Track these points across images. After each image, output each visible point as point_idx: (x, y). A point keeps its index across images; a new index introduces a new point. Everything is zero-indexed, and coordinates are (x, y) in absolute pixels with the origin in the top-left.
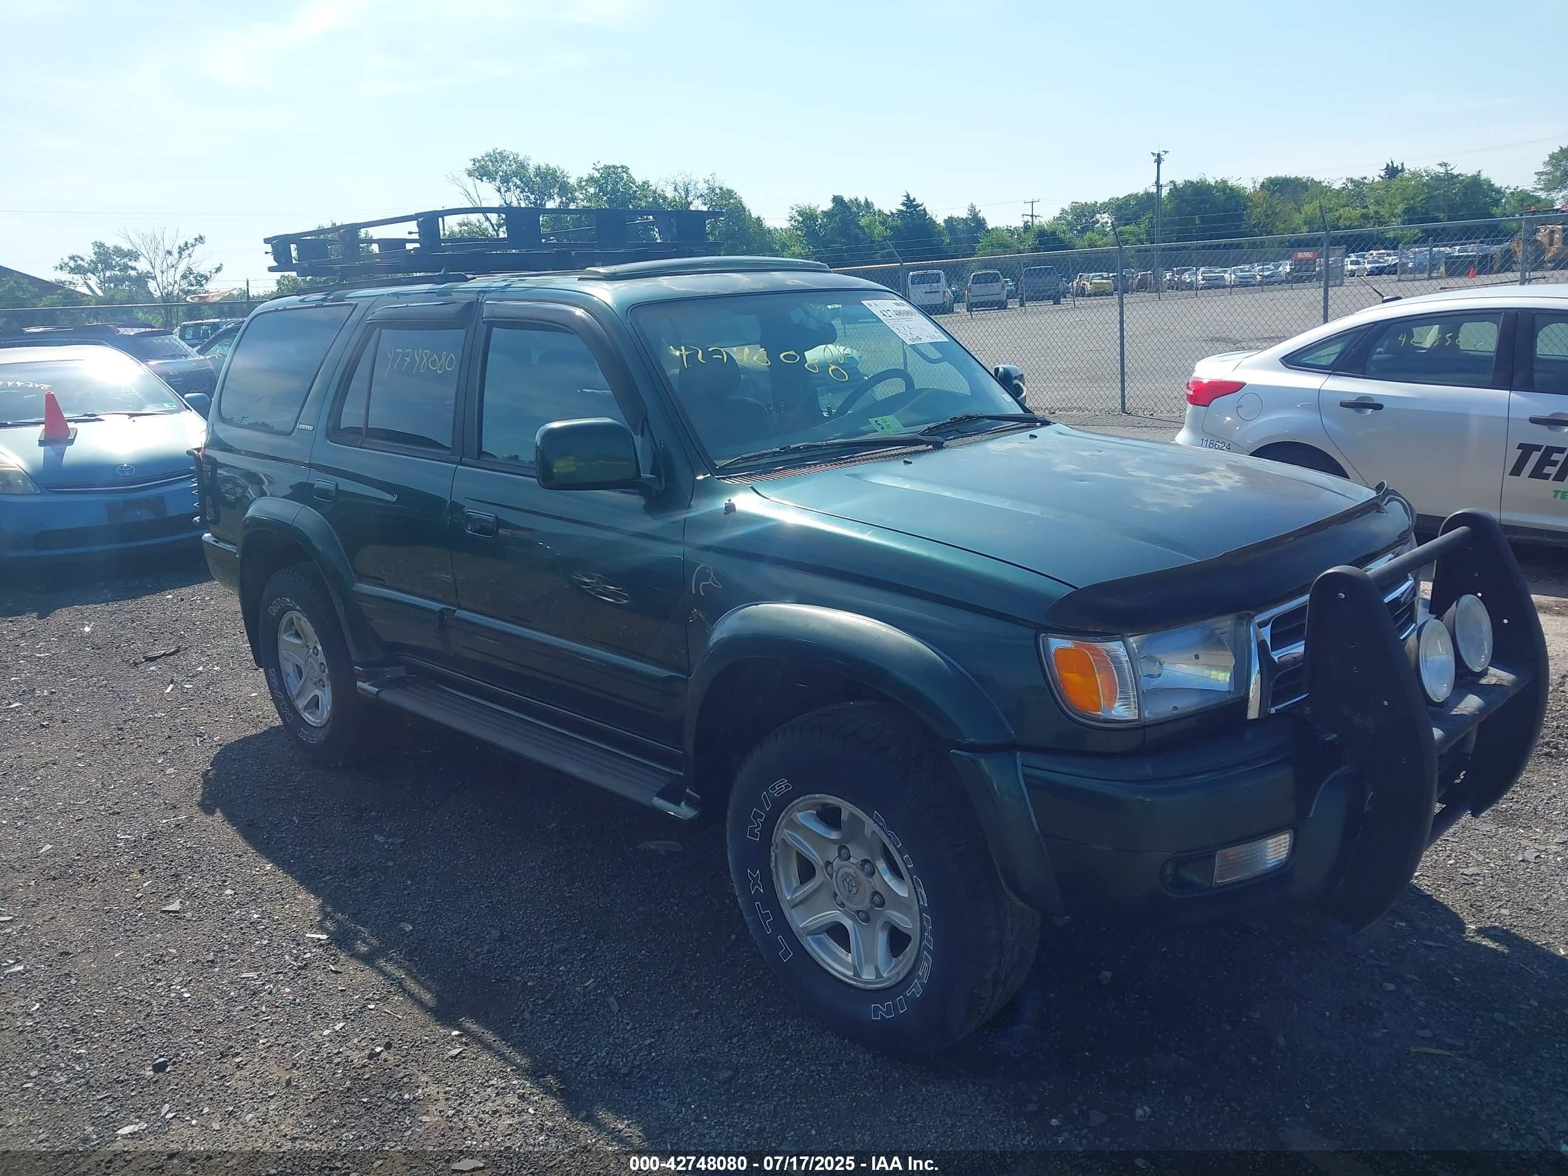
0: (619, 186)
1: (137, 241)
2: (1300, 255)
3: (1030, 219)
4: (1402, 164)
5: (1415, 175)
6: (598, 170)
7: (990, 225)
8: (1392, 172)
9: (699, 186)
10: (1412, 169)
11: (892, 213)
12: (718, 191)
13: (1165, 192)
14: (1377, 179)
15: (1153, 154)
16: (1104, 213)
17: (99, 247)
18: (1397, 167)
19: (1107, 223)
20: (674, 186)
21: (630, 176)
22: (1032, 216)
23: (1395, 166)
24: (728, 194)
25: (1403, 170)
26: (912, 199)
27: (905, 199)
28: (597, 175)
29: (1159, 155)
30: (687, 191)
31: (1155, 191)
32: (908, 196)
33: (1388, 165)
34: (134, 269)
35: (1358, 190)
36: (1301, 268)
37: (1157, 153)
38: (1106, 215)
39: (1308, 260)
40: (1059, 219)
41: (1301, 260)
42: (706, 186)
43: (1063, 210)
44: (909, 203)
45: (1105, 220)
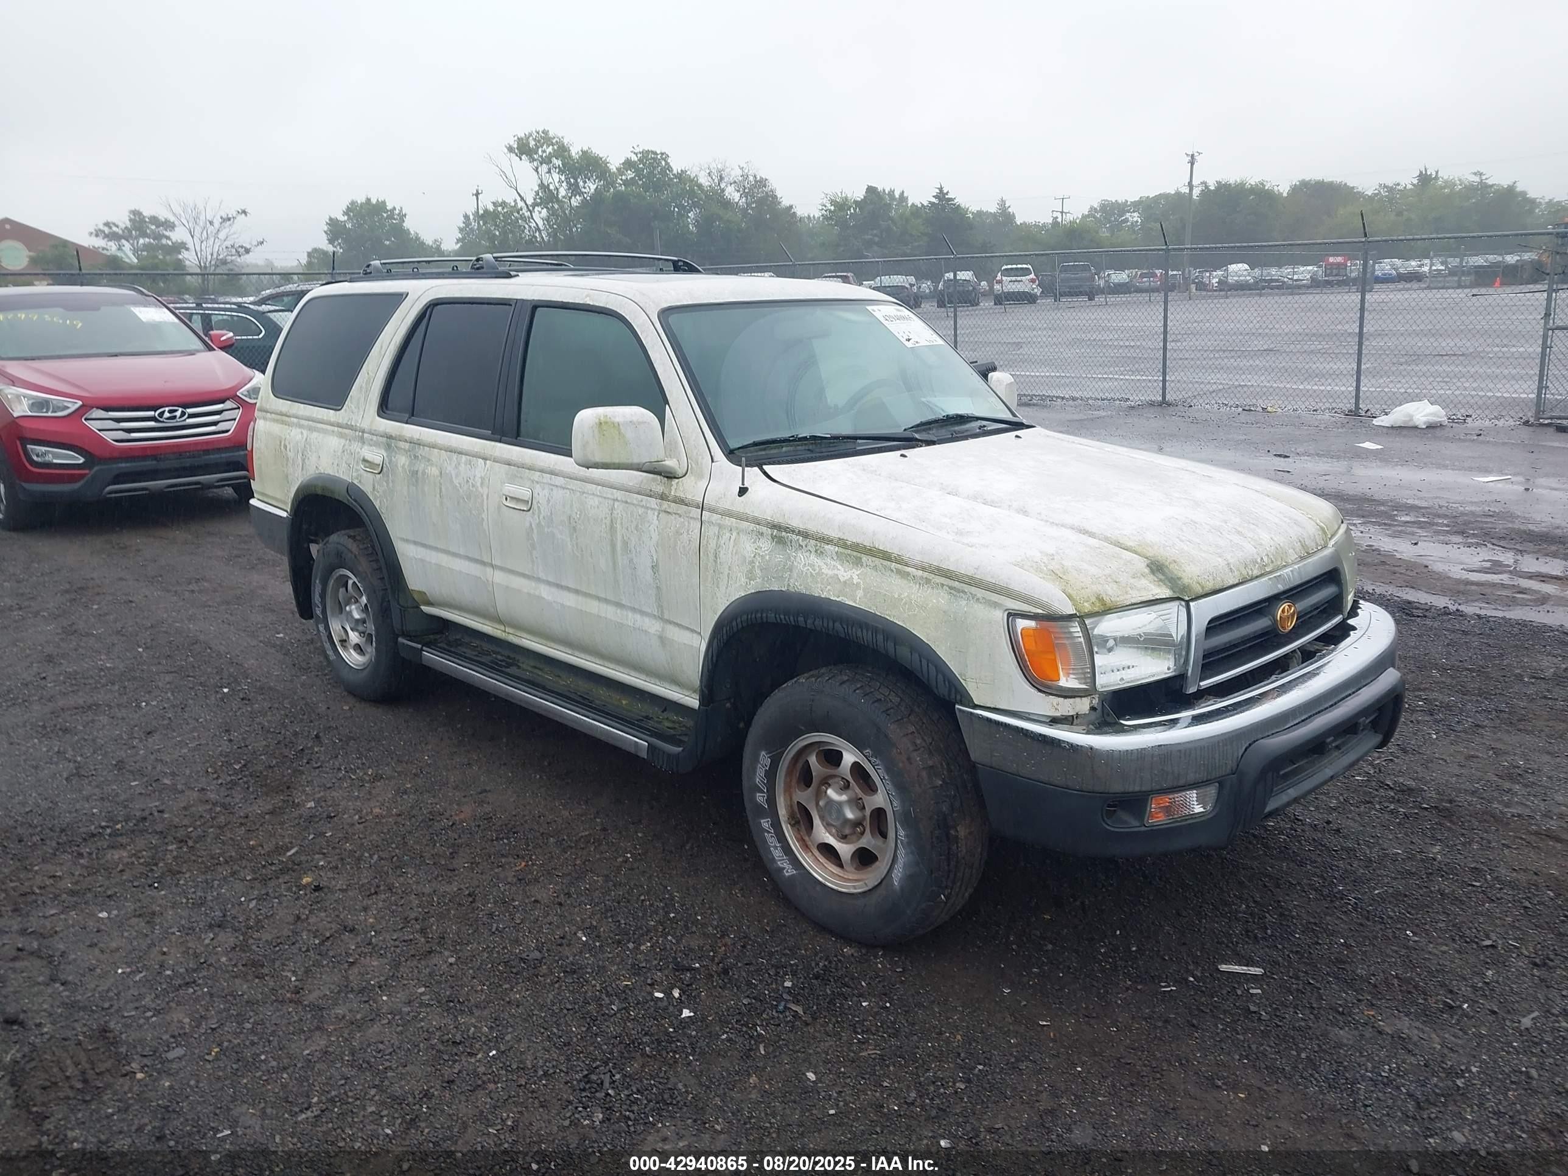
0: (656, 172)
1: (178, 210)
2: (1331, 260)
3: (1059, 215)
4: (1437, 172)
5: (1448, 184)
6: (636, 154)
7: (1019, 221)
8: (1425, 179)
9: (733, 173)
10: (1446, 178)
11: (923, 205)
12: (751, 178)
13: (1196, 192)
14: (1409, 187)
15: (1187, 155)
16: (1134, 212)
17: (134, 215)
18: (1431, 175)
19: (1137, 222)
20: (708, 171)
21: (667, 163)
22: (1062, 212)
23: (1429, 173)
24: (761, 183)
25: (1437, 178)
26: (945, 192)
27: (938, 191)
28: (634, 158)
29: (1193, 156)
30: (721, 178)
31: (1187, 191)
32: (941, 189)
33: (1421, 172)
34: (168, 238)
35: (1391, 196)
36: (1332, 272)
37: (1191, 153)
38: (1136, 214)
39: (1339, 264)
40: (1088, 216)
41: (1332, 264)
42: (740, 172)
43: (1092, 208)
44: (941, 195)
45: (1135, 219)
